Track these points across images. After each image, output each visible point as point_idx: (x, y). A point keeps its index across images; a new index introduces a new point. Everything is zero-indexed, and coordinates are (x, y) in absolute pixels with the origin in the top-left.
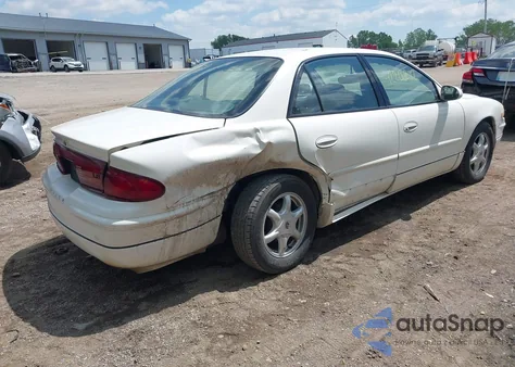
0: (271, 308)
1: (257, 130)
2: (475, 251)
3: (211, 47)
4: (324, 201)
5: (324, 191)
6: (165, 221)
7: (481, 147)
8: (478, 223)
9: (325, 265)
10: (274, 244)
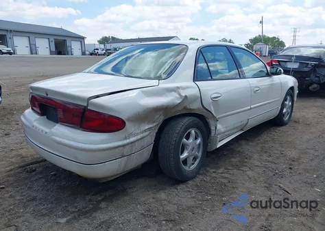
0: (191, 203)
1: (178, 88)
2: (299, 164)
3: (97, 43)
4: (213, 134)
5: (213, 128)
6: (124, 146)
7: (288, 103)
8: (295, 148)
9: (214, 175)
10: (185, 162)
